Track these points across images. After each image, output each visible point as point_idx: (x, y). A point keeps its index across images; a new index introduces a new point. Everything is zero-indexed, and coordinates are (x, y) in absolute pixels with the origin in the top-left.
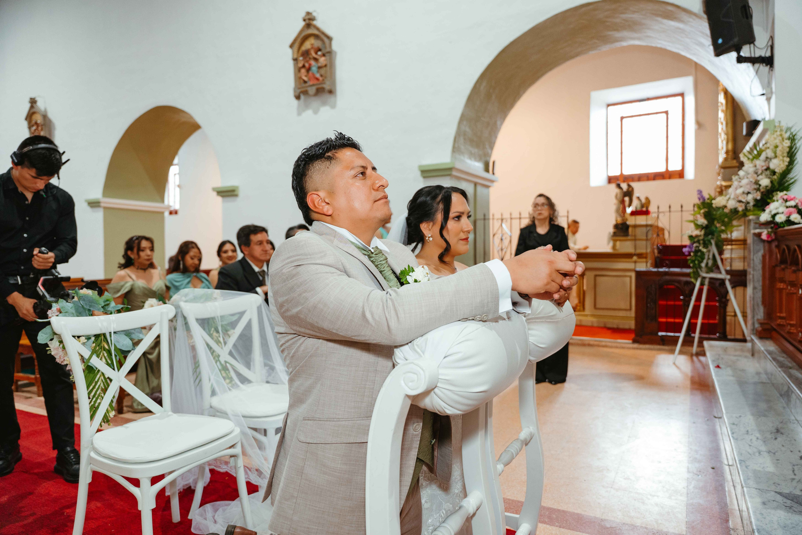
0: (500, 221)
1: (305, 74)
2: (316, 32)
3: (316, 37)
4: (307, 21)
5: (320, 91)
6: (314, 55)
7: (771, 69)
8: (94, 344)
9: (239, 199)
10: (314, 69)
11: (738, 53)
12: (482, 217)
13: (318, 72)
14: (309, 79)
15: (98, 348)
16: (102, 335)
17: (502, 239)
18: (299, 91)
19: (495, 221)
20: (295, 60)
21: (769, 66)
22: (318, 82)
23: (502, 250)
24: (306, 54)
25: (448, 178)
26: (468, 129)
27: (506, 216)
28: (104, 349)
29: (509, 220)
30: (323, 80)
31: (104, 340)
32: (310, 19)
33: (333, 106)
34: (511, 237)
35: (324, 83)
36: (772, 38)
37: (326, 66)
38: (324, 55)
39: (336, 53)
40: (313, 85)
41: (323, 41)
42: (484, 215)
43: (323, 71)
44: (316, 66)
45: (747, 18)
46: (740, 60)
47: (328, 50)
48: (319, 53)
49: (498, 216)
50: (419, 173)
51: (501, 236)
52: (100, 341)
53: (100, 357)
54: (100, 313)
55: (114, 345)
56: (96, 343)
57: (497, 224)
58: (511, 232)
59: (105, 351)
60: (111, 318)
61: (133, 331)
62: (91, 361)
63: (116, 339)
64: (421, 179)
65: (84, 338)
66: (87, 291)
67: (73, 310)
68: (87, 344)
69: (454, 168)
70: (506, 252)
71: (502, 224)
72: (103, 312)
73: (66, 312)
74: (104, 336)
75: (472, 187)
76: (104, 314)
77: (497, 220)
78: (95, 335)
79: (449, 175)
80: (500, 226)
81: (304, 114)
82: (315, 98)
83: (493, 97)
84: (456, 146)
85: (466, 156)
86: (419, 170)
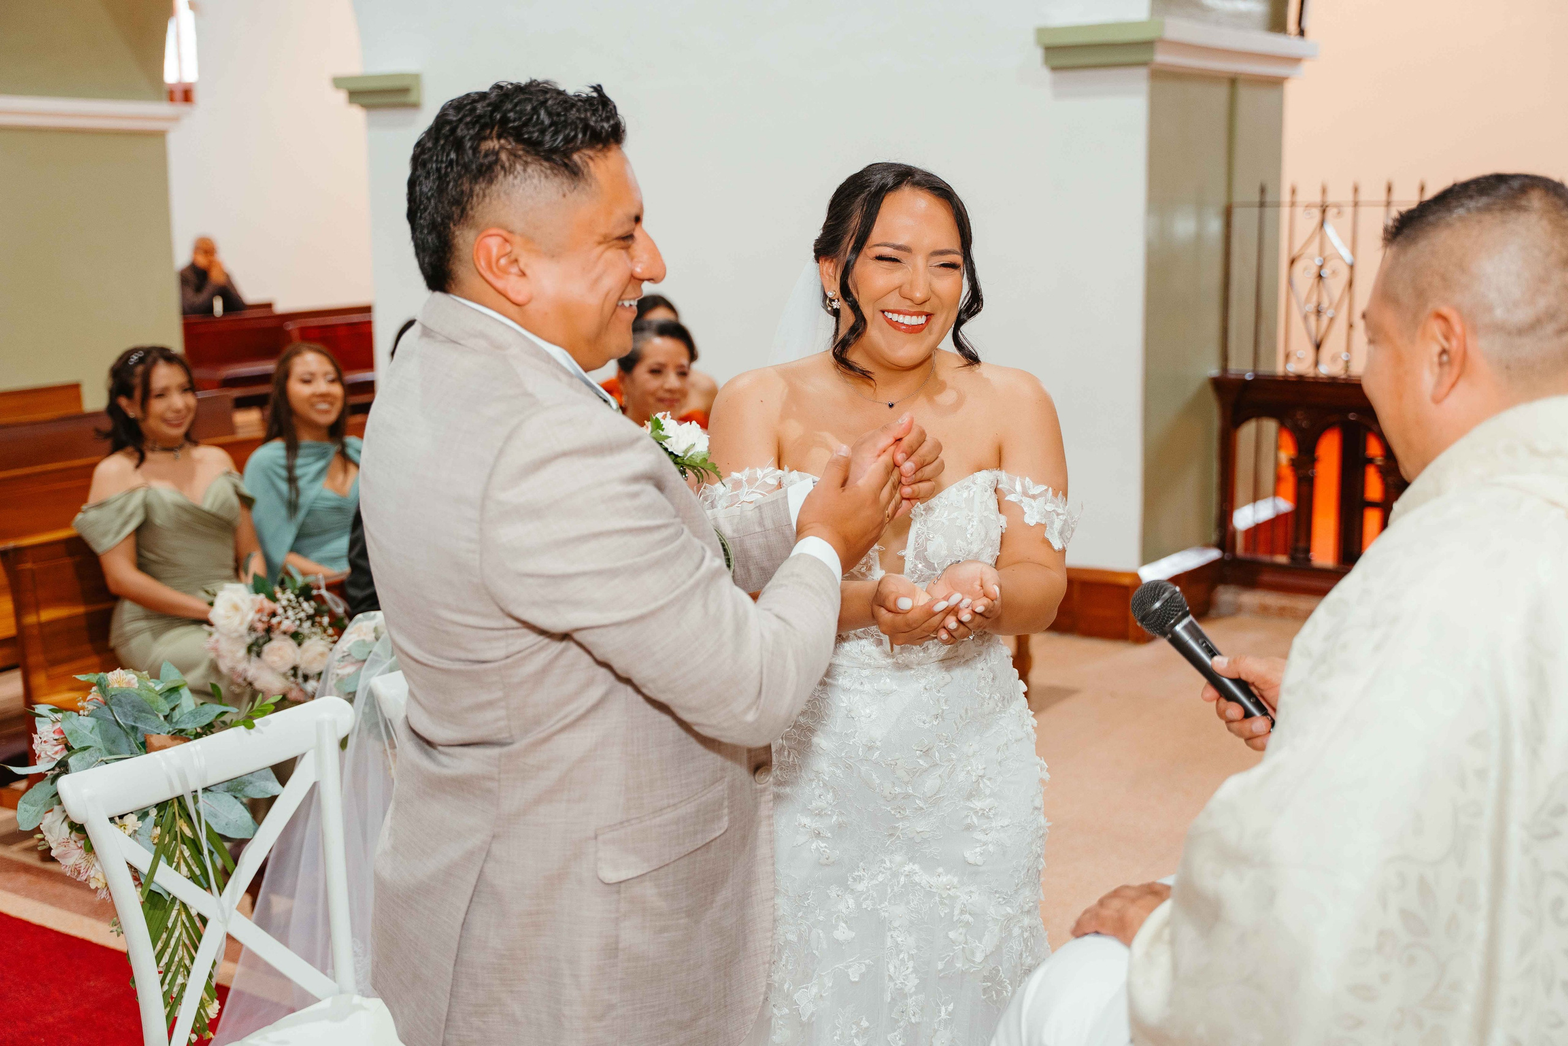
0: (1316, 213)
8: (158, 830)
12: (1256, 198)
15: (167, 839)
16: (176, 800)
17: (1320, 276)
19: (1299, 210)
23: (1318, 312)
25: (1143, 72)
27: (1340, 194)
28: (184, 839)
29: (1348, 211)
31: (180, 815)
34: (1352, 267)
42: (1263, 190)
49: (1309, 194)
50: (1038, 54)
51: (1320, 264)
52: (170, 818)
53: (174, 865)
54: (164, 738)
55: (206, 822)
56: (161, 827)
57: (1306, 222)
58: (1353, 251)
59: (186, 842)
60: (192, 749)
61: (250, 778)
62: (156, 878)
63: (212, 809)
64: (1046, 74)
65: (134, 817)
66: (125, 676)
67: (97, 735)
68: (141, 831)
69: (1162, 41)
70: (1332, 320)
71: (1322, 223)
72: (169, 732)
73: (85, 749)
74: (180, 803)
75: (1220, 93)
76: (176, 742)
77: (1305, 210)
78: (157, 805)
79: (1144, 64)
80: (1316, 229)
86: (1038, 43)
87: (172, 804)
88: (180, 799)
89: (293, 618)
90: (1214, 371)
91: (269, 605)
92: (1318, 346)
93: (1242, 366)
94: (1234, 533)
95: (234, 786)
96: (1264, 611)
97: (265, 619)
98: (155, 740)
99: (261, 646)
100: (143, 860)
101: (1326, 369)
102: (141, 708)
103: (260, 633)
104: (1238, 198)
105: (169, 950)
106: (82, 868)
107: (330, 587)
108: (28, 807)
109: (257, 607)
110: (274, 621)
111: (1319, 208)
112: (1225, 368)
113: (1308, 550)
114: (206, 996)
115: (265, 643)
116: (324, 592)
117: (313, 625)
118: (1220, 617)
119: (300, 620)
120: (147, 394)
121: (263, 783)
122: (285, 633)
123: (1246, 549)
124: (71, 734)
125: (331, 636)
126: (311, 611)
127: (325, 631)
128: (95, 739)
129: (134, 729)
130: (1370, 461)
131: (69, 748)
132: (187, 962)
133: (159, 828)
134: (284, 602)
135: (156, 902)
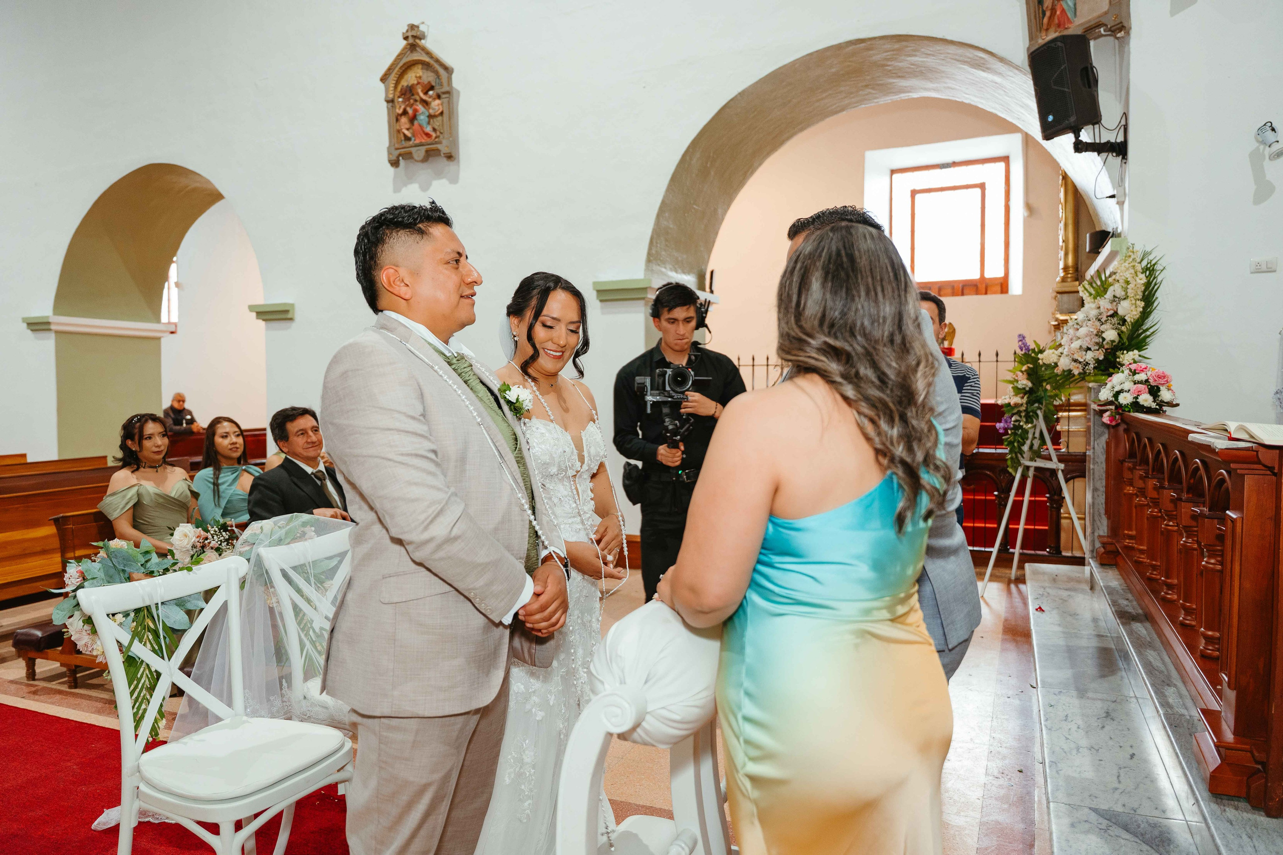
1: (408, 126)
2: (426, 59)
3: (426, 66)
4: (411, 40)
5: (431, 154)
6: (421, 95)
7: (1124, 161)
8: (135, 624)
9: (294, 325)
10: (422, 118)
11: (1077, 136)
13: (429, 123)
14: (414, 135)
15: (139, 629)
16: (145, 608)
18: (398, 152)
20: (390, 101)
21: (1121, 157)
22: (429, 140)
24: (408, 93)
25: (642, 302)
26: (671, 226)
28: (149, 630)
30: (436, 137)
31: (147, 616)
32: (414, 37)
33: (454, 180)
35: (440, 143)
36: (1125, 115)
37: (442, 113)
38: (439, 97)
39: (458, 92)
40: (421, 145)
41: (436, 73)
43: (437, 122)
44: (427, 114)
45: (1090, 87)
46: (1080, 147)
47: (446, 89)
48: (431, 93)
50: (595, 293)
52: (142, 618)
53: (143, 643)
54: (141, 575)
55: (163, 621)
59: (151, 631)
60: (156, 581)
61: (188, 598)
62: (132, 649)
63: (166, 613)
64: (599, 303)
65: (120, 616)
67: (100, 572)
68: (125, 624)
69: (650, 288)
72: (144, 572)
73: (94, 578)
74: (148, 610)
76: (147, 577)
78: (135, 610)
79: (643, 299)
81: (404, 190)
82: (425, 165)
83: (712, 173)
84: (654, 252)
85: (668, 266)
86: (594, 289)
87: (143, 610)
88: (148, 608)
89: (217, 541)
91: (203, 534)
95: (180, 602)
97: (202, 541)
98: (135, 576)
100: (125, 639)
102: (128, 559)
103: (199, 548)
105: (138, 690)
106: (90, 645)
108: (59, 612)
109: (197, 535)
110: (206, 542)
114: (158, 716)
117: (227, 544)
119: (221, 541)
120: (141, 437)
121: (195, 601)
122: (212, 548)
124: (87, 571)
126: (227, 537)
128: (101, 575)
129: (124, 571)
132: (148, 697)
133: (135, 622)
134: (212, 532)
135: (131, 662)
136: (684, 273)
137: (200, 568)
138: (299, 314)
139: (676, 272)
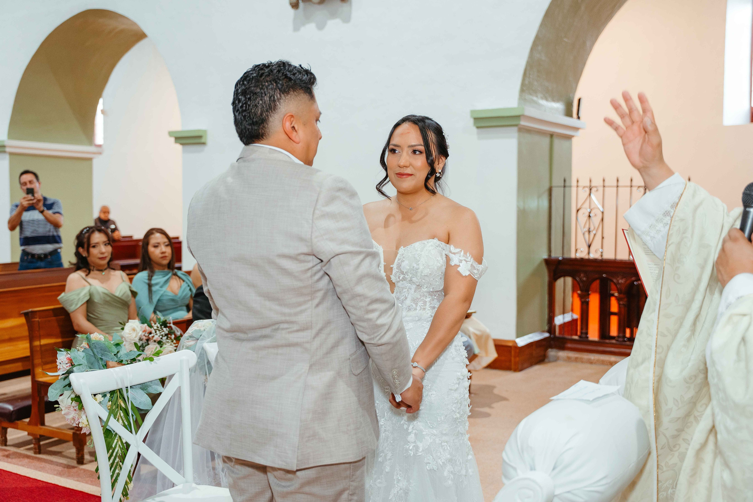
0: (588, 190)
9: (207, 148)
12: (562, 184)
15: (114, 407)
16: (118, 390)
17: (590, 216)
19: (580, 189)
23: (589, 232)
25: (515, 129)
26: (543, 58)
27: (597, 182)
28: (121, 408)
29: (601, 189)
31: (120, 397)
33: (347, 20)
34: (603, 213)
42: (565, 181)
49: (583, 182)
50: (472, 121)
51: (589, 211)
52: (115, 399)
53: (117, 419)
54: (115, 363)
55: (131, 401)
56: (112, 402)
57: (583, 194)
58: (603, 207)
59: (122, 410)
60: (127, 369)
61: (150, 383)
62: (110, 423)
63: (134, 396)
64: (475, 130)
65: (100, 396)
66: (98, 336)
67: (85, 360)
68: (103, 403)
69: (523, 115)
70: (595, 235)
71: (590, 195)
72: (116, 361)
73: (80, 365)
74: (120, 392)
75: (547, 140)
76: (119, 365)
77: (583, 189)
78: (111, 392)
79: (516, 126)
80: (588, 197)
81: (303, 29)
82: (321, 7)
83: (583, 8)
84: (527, 82)
85: (540, 95)
86: (471, 116)
87: (117, 391)
88: (120, 390)
89: (159, 335)
90: (545, 256)
91: (148, 329)
92: (589, 246)
93: (557, 254)
94: (555, 326)
95: (143, 386)
96: (569, 359)
97: (147, 335)
98: (110, 363)
99: (144, 347)
100: (104, 415)
101: (592, 256)
102: (104, 350)
103: (144, 341)
104: (554, 184)
105: (113, 457)
106: (76, 418)
107: (174, 323)
108: (53, 390)
109: (143, 330)
110: (150, 336)
111: (589, 188)
112: (550, 255)
113: (587, 333)
114: (128, 480)
115: (146, 346)
116: (172, 325)
117: (167, 339)
118: (549, 362)
119: (162, 335)
120: (89, 245)
121: (155, 386)
122: (155, 341)
123: (560, 333)
124: (74, 358)
125: (175, 344)
126: (167, 332)
127: (172, 341)
128: (84, 362)
129: (101, 359)
130: (613, 295)
131: (72, 365)
132: (121, 463)
133: (111, 402)
134: (155, 328)
135: (108, 433)
136: (554, 101)
137: (160, 359)
138: (210, 139)
139: (547, 100)
